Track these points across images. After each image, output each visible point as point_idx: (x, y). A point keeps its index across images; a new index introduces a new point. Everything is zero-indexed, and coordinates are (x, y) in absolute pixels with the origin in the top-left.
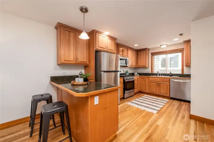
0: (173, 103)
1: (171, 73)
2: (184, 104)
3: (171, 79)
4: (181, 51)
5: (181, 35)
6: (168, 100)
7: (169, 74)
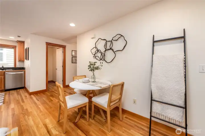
0: (11, 93)
1: (3, 67)
2: (20, 91)
3: (6, 73)
4: (14, 47)
5: (19, 36)
6: (4, 93)
7: (1, 68)
